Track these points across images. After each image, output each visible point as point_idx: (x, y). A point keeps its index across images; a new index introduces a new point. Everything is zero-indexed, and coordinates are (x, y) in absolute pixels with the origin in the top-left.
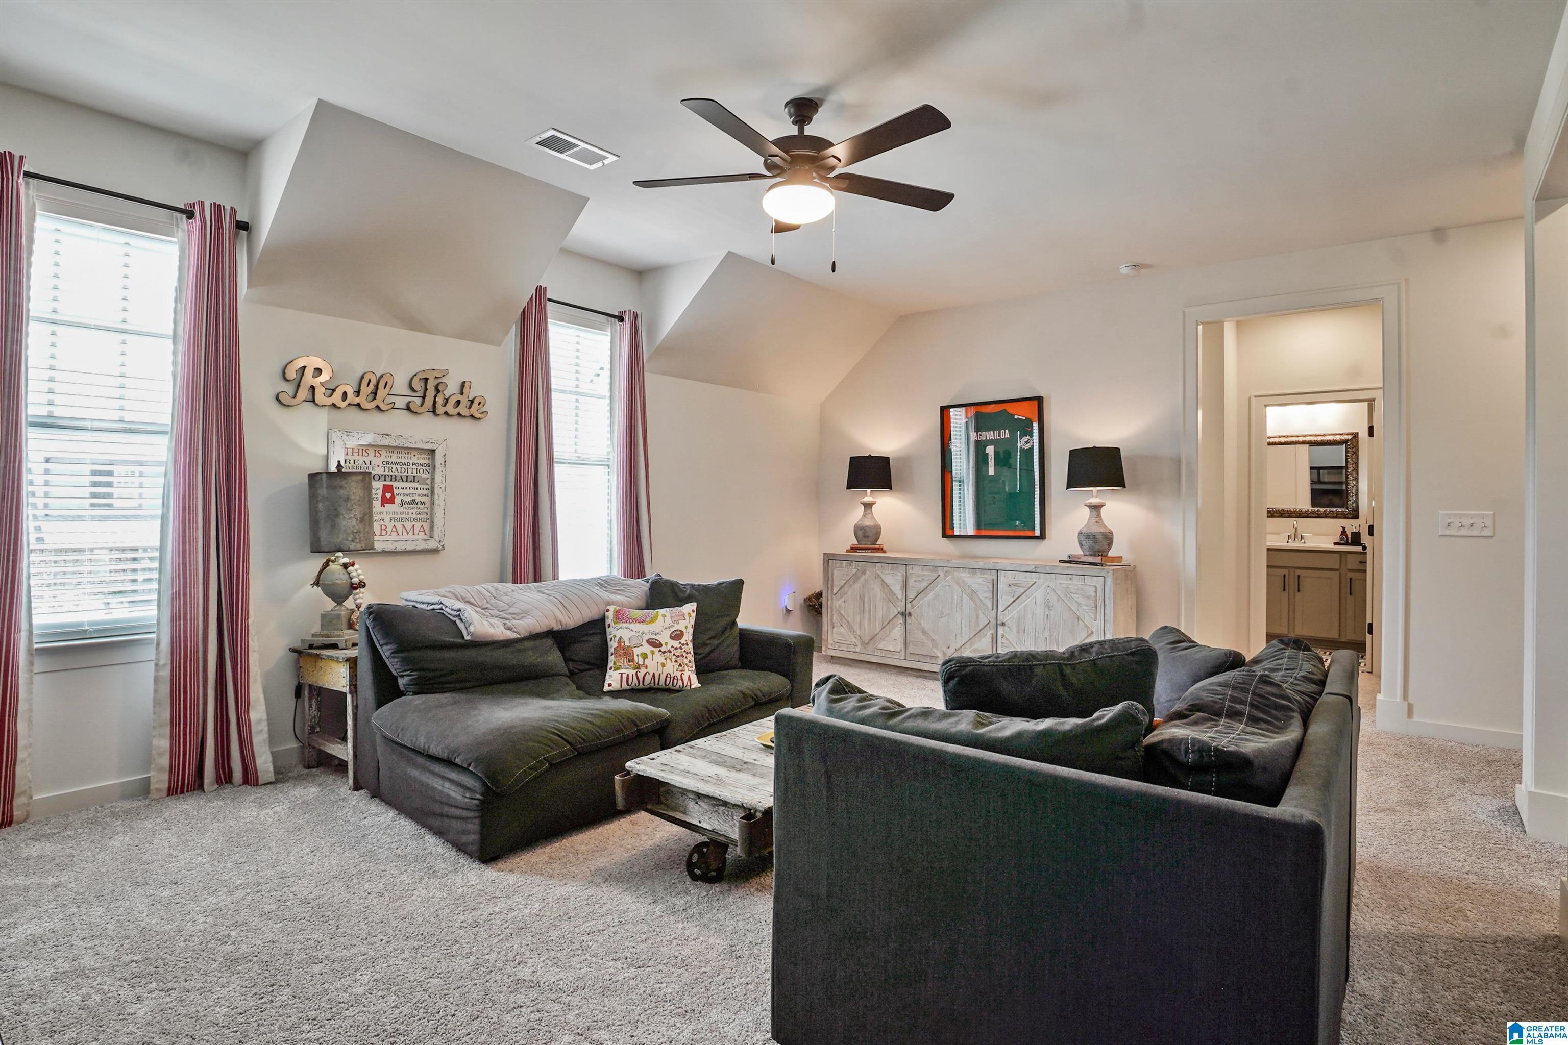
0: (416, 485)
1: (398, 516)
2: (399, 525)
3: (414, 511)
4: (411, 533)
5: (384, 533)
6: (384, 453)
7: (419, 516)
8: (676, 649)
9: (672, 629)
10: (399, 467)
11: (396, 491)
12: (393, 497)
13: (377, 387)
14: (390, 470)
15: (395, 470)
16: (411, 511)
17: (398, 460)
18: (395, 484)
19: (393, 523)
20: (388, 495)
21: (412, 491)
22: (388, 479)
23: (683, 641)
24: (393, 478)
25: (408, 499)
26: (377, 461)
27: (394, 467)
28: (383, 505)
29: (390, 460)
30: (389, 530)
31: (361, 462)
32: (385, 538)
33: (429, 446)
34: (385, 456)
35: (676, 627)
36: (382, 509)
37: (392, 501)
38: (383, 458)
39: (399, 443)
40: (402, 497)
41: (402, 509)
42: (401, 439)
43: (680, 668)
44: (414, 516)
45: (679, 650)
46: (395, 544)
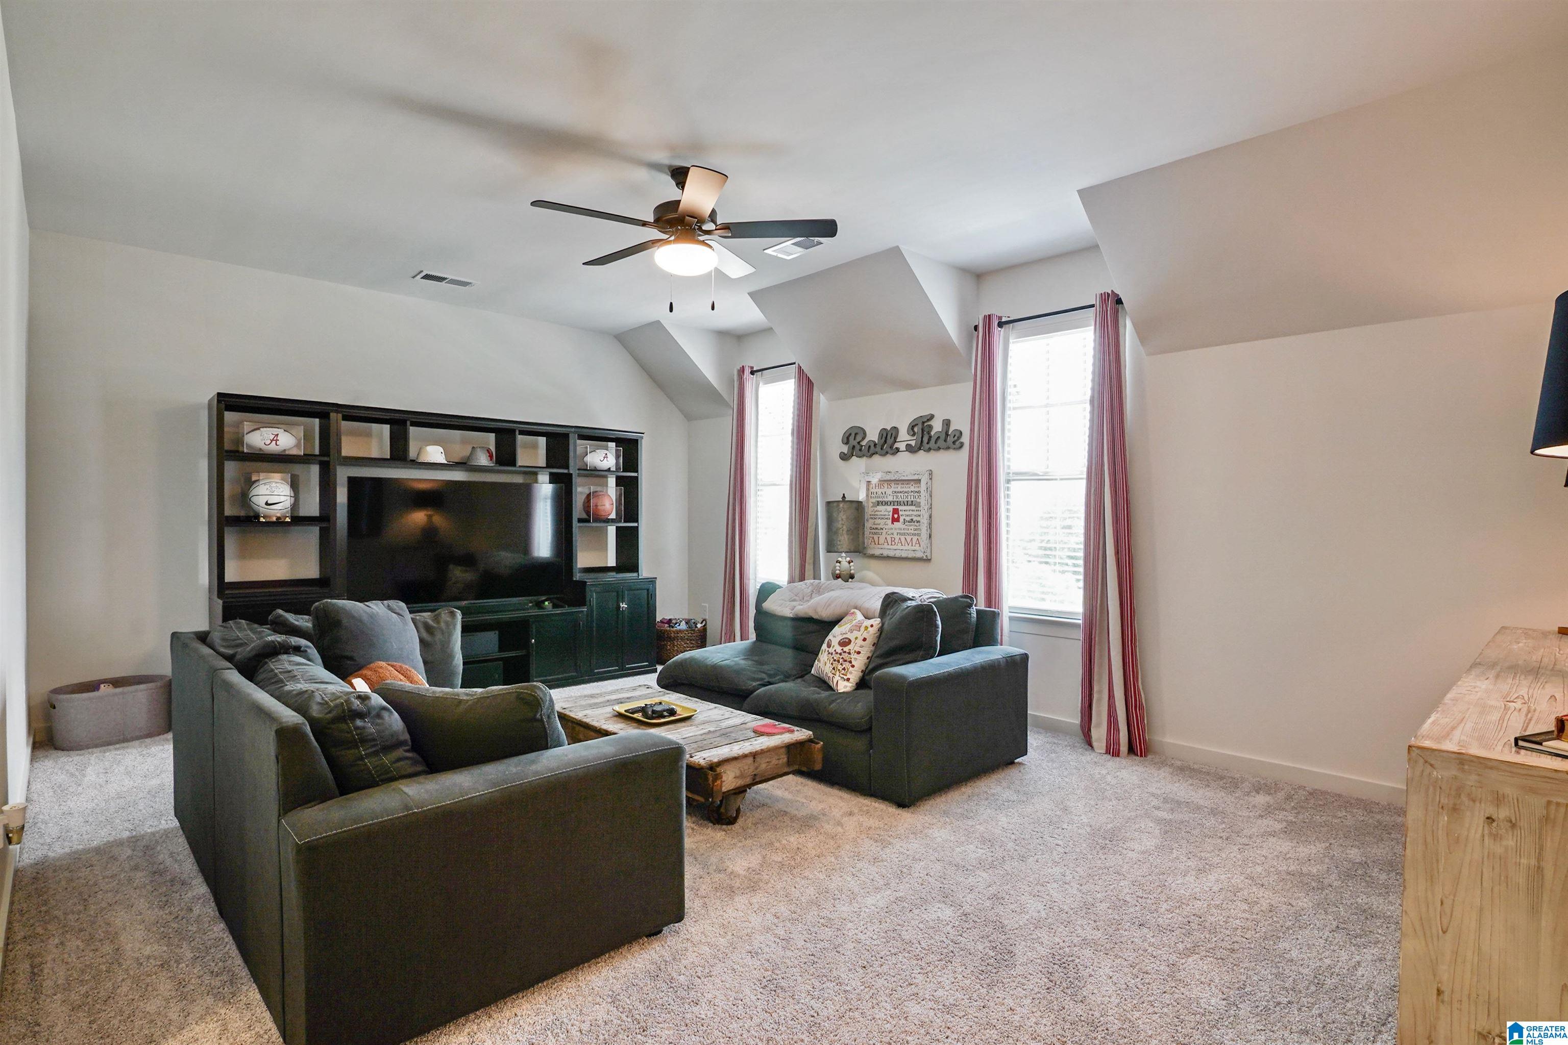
0: (913, 508)
1: (902, 531)
2: (903, 538)
3: (912, 527)
4: (910, 544)
5: (893, 543)
6: (893, 485)
7: (916, 532)
8: (837, 653)
9: (845, 636)
10: (902, 495)
11: (901, 513)
12: (899, 517)
13: (886, 438)
14: (897, 497)
15: (901, 498)
16: (910, 528)
17: (902, 490)
18: (900, 508)
19: (899, 536)
20: (896, 516)
21: (911, 513)
22: (896, 504)
23: (846, 649)
24: (899, 503)
25: (908, 519)
26: (889, 491)
27: (899, 495)
28: (893, 523)
29: (897, 490)
30: (897, 541)
31: (880, 493)
32: (895, 547)
33: (916, 477)
34: (894, 487)
35: (849, 636)
36: (892, 526)
37: (898, 520)
38: (893, 489)
39: (896, 477)
40: (904, 517)
41: (904, 526)
42: (898, 474)
43: (833, 671)
44: (912, 532)
45: (838, 656)
46: (895, 552)
